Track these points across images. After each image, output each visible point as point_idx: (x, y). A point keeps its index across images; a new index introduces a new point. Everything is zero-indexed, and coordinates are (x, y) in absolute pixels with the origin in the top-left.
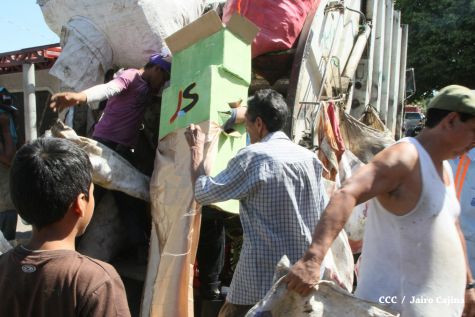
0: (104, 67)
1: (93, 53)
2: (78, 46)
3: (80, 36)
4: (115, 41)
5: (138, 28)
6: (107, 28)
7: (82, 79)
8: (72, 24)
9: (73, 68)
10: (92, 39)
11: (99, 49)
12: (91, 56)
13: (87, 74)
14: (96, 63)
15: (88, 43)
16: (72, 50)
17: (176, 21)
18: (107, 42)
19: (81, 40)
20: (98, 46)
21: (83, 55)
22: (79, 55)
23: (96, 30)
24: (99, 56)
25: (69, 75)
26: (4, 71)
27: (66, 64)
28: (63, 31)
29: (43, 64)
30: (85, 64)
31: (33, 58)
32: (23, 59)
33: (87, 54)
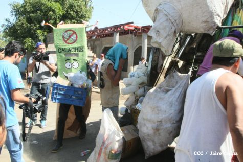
0: (177, 31)
1: (172, 23)
2: (165, 18)
3: (166, 13)
4: (185, 16)
5: (200, 8)
6: (182, 8)
7: (166, 37)
8: (161, 6)
9: (161, 31)
10: (172, 15)
11: (175, 20)
12: (171, 25)
13: (168, 35)
15: (170, 17)
16: (161, 21)
17: (222, 3)
18: (180, 16)
19: (166, 15)
20: (175, 19)
21: (168, 24)
22: (165, 24)
23: (175, 9)
24: (175, 24)
25: (159, 35)
26: (104, 37)
27: (157, 29)
28: (156, 10)
29: (122, 33)
30: (168, 29)
31: (119, 29)
32: (114, 30)
33: (169, 23)
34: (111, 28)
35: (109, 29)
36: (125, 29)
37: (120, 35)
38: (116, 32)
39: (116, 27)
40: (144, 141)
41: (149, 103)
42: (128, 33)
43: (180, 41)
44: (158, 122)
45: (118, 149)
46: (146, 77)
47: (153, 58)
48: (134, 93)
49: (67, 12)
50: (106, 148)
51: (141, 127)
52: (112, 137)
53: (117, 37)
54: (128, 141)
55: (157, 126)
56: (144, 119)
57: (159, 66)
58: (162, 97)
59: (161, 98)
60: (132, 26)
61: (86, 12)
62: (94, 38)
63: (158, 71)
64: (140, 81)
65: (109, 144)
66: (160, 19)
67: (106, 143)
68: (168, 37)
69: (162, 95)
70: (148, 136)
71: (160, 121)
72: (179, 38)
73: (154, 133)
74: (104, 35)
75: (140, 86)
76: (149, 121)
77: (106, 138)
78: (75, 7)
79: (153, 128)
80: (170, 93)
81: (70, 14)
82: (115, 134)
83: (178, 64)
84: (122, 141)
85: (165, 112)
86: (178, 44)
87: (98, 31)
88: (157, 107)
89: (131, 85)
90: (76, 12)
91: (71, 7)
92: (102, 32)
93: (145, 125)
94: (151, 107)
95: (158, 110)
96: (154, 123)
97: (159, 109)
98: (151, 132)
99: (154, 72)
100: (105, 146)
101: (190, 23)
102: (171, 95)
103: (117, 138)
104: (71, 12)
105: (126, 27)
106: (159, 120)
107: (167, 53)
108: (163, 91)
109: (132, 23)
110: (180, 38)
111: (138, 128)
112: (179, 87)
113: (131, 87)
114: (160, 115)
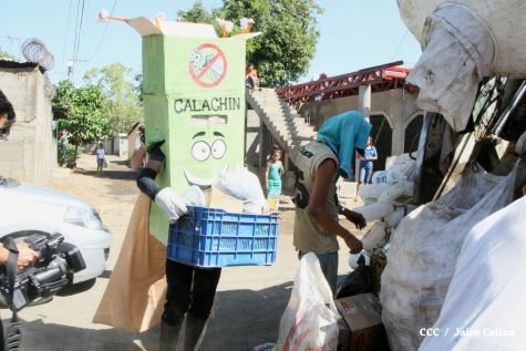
0: (479, 72)
1: (467, 52)
2: (447, 42)
3: (449, 28)
4: (501, 32)
6: (491, 14)
7: (450, 87)
8: (438, 13)
9: (439, 73)
10: (467, 32)
11: (475, 46)
12: (464, 56)
13: (456, 81)
14: (470, 66)
15: (460, 38)
16: (438, 49)
18: (488, 34)
19: (451, 34)
20: (475, 41)
21: (454, 55)
22: (447, 54)
23: (473, 18)
24: (475, 55)
25: (432, 82)
26: (340, 95)
27: (429, 67)
28: (428, 23)
29: (380, 85)
30: (454, 67)
31: (371, 78)
32: (360, 80)
33: (459, 53)
34: (354, 75)
35: (350, 79)
36: (384, 76)
37: (373, 90)
38: (366, 84)
39: (365, 73)
40: (392, 332)
41: (403, 242)
42: (392, 87)
43: (498, 98)
44: (424, 289)
45: (324, 347)
46: (411, 184)
47: (427, 140)
48: (383, 220)
49: (263, 44)
50: (297, 343)
51: (385, 299)
52: (311, 319)
53: (367, 97)
54: (356, 332)
55: (423, 300)
56: (393, 281)
57: (443, 156)
58: (437, 229)
59: (433, 233)
60: (401, 71)
61: (304, 43)
62: (318, 98)
63: (442, 169)
64: (396, 191)
65: (304, 334)
66: (436, 44)
67: (299, 331)
68: (457, 87)
69: (437, 225)
70: (402, 321)
71: (429, 289)
72: (495, 91)
73: (416, 316)
74: (339, 92)
75: (396, 203)
76: (405, 285)
77: (298, 321)
78: (280, 35)
79: (411, 304)
80: (457, 220)
81: (270, 49)
82: (319, 312)
83: (497, 147)
84: (336, 329)
85: (444, 266)
86: (494, 105)
87: (327, 84)
88: (424, 253)
89: (376, 200)
90: (283, 45)
91: (272, 34)
92: (335, 85)
93: (394, 294)
94: (409, 254)
95: (426, 262)
96: (416, 292)
97: (428, 259)
98: (408, 313)
99: (430, 170)
100: (295, 337)
101: (514, 50)
102: (459, 225)
103: (323, 323)
104: (271, 46)
105: (388, 73)
106: (428, 286)
107: (458, 126)
108: (442, 217)
109: (401, 63)
110: (498, 91)
111: (381, 301)
112: (482, 207)
113: (376, 205)
114: (430, 273)
